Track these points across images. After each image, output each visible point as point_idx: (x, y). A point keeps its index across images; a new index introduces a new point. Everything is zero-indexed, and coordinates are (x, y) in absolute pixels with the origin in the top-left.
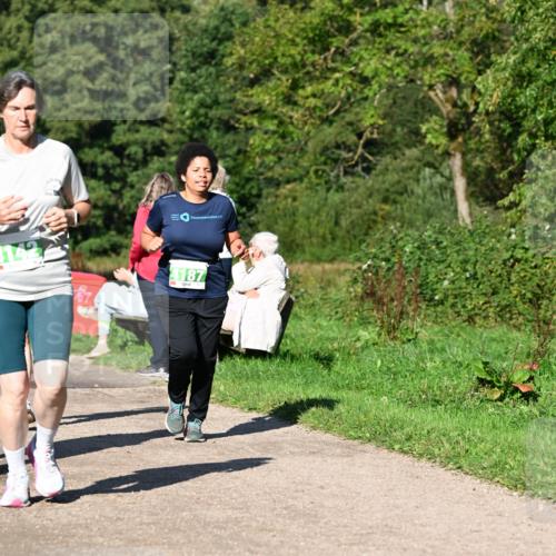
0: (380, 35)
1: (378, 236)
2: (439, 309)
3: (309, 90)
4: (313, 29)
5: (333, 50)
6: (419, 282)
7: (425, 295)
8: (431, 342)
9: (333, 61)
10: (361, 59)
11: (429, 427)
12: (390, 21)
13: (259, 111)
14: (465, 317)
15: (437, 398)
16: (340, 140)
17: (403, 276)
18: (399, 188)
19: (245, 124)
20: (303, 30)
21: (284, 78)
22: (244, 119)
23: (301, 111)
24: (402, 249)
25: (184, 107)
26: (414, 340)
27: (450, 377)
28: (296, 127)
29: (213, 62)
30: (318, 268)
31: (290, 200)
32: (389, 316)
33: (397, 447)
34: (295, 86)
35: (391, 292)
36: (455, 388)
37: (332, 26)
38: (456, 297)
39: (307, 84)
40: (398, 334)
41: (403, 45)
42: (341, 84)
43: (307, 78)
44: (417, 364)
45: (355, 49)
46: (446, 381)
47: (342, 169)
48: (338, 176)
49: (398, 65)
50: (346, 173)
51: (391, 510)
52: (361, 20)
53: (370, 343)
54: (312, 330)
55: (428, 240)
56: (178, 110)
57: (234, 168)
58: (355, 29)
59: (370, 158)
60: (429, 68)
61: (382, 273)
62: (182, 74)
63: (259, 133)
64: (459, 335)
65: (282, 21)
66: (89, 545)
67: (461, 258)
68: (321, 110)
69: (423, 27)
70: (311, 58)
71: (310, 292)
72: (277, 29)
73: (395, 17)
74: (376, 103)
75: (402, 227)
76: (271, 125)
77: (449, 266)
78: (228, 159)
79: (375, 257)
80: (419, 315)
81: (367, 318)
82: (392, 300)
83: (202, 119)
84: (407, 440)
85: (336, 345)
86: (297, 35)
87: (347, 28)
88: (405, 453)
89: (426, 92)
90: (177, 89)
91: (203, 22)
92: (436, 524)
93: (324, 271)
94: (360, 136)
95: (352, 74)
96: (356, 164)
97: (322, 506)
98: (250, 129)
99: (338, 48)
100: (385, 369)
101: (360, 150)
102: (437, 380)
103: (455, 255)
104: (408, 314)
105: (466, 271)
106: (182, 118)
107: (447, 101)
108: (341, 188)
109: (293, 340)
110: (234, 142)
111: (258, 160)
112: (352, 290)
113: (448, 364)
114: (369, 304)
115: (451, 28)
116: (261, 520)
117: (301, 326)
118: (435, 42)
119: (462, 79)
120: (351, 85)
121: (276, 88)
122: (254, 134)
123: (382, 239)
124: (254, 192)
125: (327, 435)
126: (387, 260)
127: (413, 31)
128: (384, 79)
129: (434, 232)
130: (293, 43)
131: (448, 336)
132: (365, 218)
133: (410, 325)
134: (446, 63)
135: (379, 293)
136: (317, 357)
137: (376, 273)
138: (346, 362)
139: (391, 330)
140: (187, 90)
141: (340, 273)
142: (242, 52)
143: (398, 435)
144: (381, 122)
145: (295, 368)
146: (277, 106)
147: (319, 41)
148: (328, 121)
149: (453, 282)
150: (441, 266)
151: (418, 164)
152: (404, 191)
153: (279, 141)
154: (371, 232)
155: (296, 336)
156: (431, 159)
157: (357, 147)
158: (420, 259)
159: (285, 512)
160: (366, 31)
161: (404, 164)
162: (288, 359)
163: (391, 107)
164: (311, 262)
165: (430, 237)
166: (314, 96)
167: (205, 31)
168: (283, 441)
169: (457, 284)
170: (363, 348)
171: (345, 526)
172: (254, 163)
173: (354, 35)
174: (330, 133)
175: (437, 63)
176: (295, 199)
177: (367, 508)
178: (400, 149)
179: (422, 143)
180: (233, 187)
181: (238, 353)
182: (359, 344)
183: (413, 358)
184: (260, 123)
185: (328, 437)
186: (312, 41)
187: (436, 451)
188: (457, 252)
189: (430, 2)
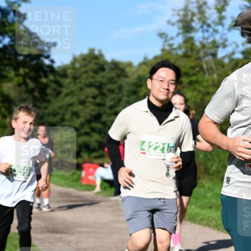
0: (192, 85)
2: (212, 176)
6: (205, 167)
8: (209, 188)
12: (195, 80)
15: (211, 206)
26: (203, 187)
27: (215, 199)
29: (136, 94)
33: (197, 222)
38: (217, 172)
44: (204, 195)
45: (183, 89)
49: (198, 95)
52: (185, 80)
58: (183, 83)
62: (125, 98)
67: (219, 159)
69: (206, 82)
73: (197, 79)
80: (205, 178)
84: (201, 220)
88: (200, 224)
113: (215, 195)
115: (216, 83)
118: (210, 87)
127: (203, 83)
128: (193, 99)
133: (202, 182)
143: (198, 218)
149: (217, 167)
150: (212, 162)
167: (133, 84)
173: (183, 85)
183: (203, 193)
189: (209, 74)
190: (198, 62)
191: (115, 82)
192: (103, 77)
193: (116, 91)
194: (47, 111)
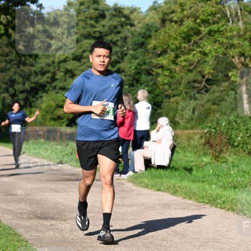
0: (212, 36)
1: (211, 119)
2: (237, 149)
3: (183, 58)
4: (184, 33)
5: (192, 42)
6: (228, 138)
7: (230, 143)
8: (233, 163)
9: (193, 46)
10: (204, 46)
11: (232, 198)
12: (216, 29)
13: (162, 67)
14: (247, 152)
15: (236, 186)
16: (195, 78)
17: (222, 135)
18: (220, 99)
19: (156, 72)
20: (180, 33)
21: (172, 53)
22: (155, 70)
23: (179, 67)
24: (221, 124)
25: (131, 65)
26: (226, 162)
27: (241, 177)
28: (177, 74)
29: (143, 47)
30: (186, 132)
31: (175, 104)
32: (215, 151)
33: (219, 206)
34: (177, 57)
35: (217, 142)
36: (243, 181)
37: (192, 32)
38: (243, 144)
39: (182, 56)
40: (219, 159)
41: (221, 39)
42: (196, 56)
43: (182, 53)
44: (227, 172)
45: (202, 41)
46: (239, 179)
47: (196, 91)
48: (194, 94)
49: (220, 48)
50: (198, 92)
51: (216, 232)
52: (204, 30)
53: (208, 163)
54: (184, 158)
55: (232, 120)
56: (129, 66)
57: (152, 90)
58: (202, 33)
59: (208, 86)
60: (232, 49)
61: (213, 134)
62: (131, 52)
63: (162, 76)
64: (244, 160)
65: (172, 30)
66: (91, 247)
67: (246, 128)
68: (188, 67)
69: (230, 32)
70: (183, 45)
71: (183, 142)
72: (170, 33)
73: (218, 28)
74: (210, 64)
75: (221, 115)
76: (167, 73)
77: (240, 131)
78: (149, 87)
79: (210, 127)
80: (228, 151)
81: (206, 153)
82: (217, 145)
83: (139, 70)
84: (223, 203)
85: (193, 164)
86: (178, 35)
87: (198, 33)
88: (222, 208)
89: (231, 60)
90: (128, 58)
91: (139, 30)
92: (235, 238)
93: (189, 133)
94: (203, 77)
95: (201, 52)
96: (202, 89)
97: (187, 230)
98: (158, 74)
99: (194, 41)
100: (214, 174)
101: (204, 83)
102: (235, 178)
103: (243, 127)
104: (223, 151)
105: (247, 133)
106: (130, 70)
107: (240, 63)
108: (196, 99)
109: (176, 162)
110: (152, 80)
111: (161, 87)
112: (200, 141)
113: (240, 172)
114: (207, 147)
115: (242, 33)
116: (163, 236)
117: (179, 156)
118: (235, 38)
119: (246, 54)
120: (200, 56)
121: (168, 57)
122: (160, 76)
123: (212, 120)
124: (160, 100)
125: (190, 201)
126: (215, 129)
127: (226, 34)
128: (214, 54)
129: (235, 117)
130: (176, 39)
131: (240, 160)
132: (206, 111)
133: (224, 155)
134: (239, 47)
135: (212, 142)
136: (186, 169)
137: (210, 134)
138: (197, 171)
139: (217, 158)
140: (132, 59)
141: (196, 134)
142: (155, 42)
143: (220, 201)
144: (212, 71)
145: (177, 173)
146: (169, 65)
147: (187, 38)
148: (190, 71)
149: (242, 138)
150: (237, 131)
151: (227, 89)
152: (222, 100)
153: (170, 80)
154: (208, 117)
155: (177, 160)
156: (233, 87)
157: (202, 81)
158: (229, 128)
159: (172, 233)
160: (206, 34)
161: (222, 89)
162: (174, 170)
163: (216, 65)
164: (183, 129)
165: (233, 119)
166: (185, 61)
167: (140, 34)
168: (172, 204)
169: (244, 138)
170: (205, 165)
171: (197, 239)
172: (159, 89)
173: (201, 36)
174: (191, 76)
175: (236, 47)
176: (177, 103)
177: (206, 231)
178: (220, 82)
179: (229, 80)
180: (151, 98)
181: (153, 167)
182: (203, 164)
183: (226, 169)
184: (162, 72)
185: (190, 202)
186: (184, 38)
187: (235, 208)
188: (244, 125)
189: (233, 22)
190: (220, 6)
191: (119, 32)
192: (103, 26)
193: (119, 43)
194: (33, 69)
